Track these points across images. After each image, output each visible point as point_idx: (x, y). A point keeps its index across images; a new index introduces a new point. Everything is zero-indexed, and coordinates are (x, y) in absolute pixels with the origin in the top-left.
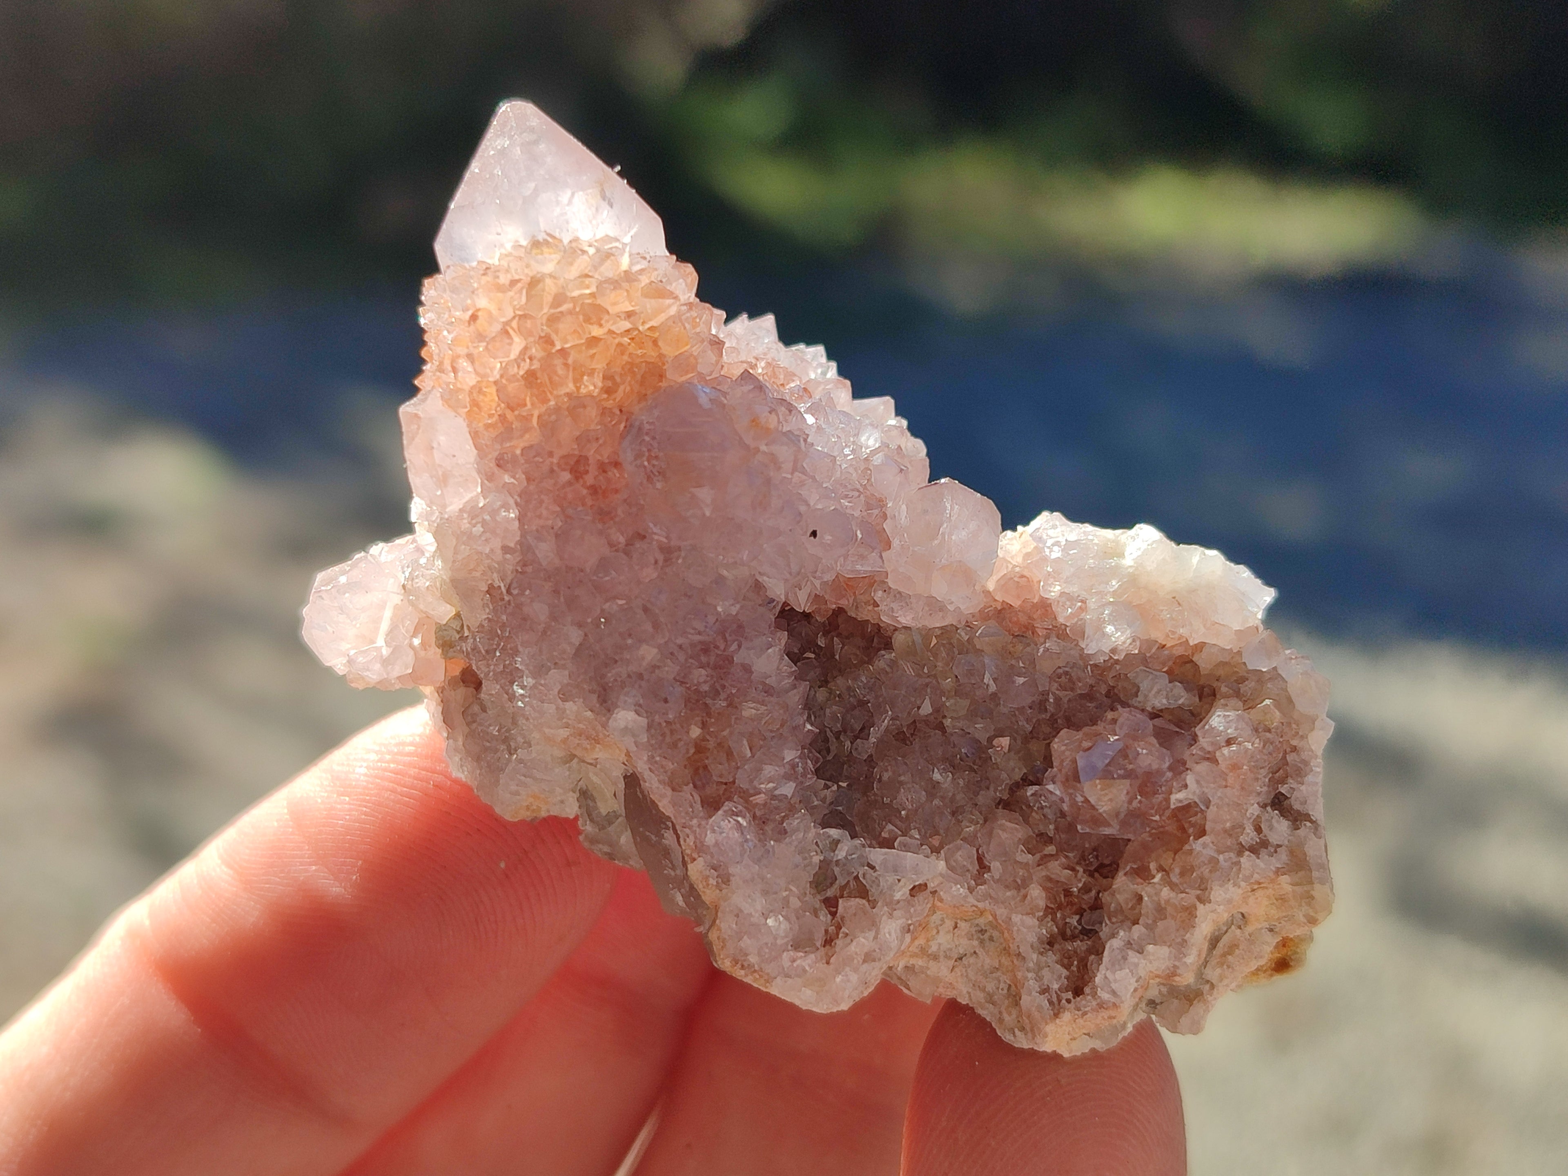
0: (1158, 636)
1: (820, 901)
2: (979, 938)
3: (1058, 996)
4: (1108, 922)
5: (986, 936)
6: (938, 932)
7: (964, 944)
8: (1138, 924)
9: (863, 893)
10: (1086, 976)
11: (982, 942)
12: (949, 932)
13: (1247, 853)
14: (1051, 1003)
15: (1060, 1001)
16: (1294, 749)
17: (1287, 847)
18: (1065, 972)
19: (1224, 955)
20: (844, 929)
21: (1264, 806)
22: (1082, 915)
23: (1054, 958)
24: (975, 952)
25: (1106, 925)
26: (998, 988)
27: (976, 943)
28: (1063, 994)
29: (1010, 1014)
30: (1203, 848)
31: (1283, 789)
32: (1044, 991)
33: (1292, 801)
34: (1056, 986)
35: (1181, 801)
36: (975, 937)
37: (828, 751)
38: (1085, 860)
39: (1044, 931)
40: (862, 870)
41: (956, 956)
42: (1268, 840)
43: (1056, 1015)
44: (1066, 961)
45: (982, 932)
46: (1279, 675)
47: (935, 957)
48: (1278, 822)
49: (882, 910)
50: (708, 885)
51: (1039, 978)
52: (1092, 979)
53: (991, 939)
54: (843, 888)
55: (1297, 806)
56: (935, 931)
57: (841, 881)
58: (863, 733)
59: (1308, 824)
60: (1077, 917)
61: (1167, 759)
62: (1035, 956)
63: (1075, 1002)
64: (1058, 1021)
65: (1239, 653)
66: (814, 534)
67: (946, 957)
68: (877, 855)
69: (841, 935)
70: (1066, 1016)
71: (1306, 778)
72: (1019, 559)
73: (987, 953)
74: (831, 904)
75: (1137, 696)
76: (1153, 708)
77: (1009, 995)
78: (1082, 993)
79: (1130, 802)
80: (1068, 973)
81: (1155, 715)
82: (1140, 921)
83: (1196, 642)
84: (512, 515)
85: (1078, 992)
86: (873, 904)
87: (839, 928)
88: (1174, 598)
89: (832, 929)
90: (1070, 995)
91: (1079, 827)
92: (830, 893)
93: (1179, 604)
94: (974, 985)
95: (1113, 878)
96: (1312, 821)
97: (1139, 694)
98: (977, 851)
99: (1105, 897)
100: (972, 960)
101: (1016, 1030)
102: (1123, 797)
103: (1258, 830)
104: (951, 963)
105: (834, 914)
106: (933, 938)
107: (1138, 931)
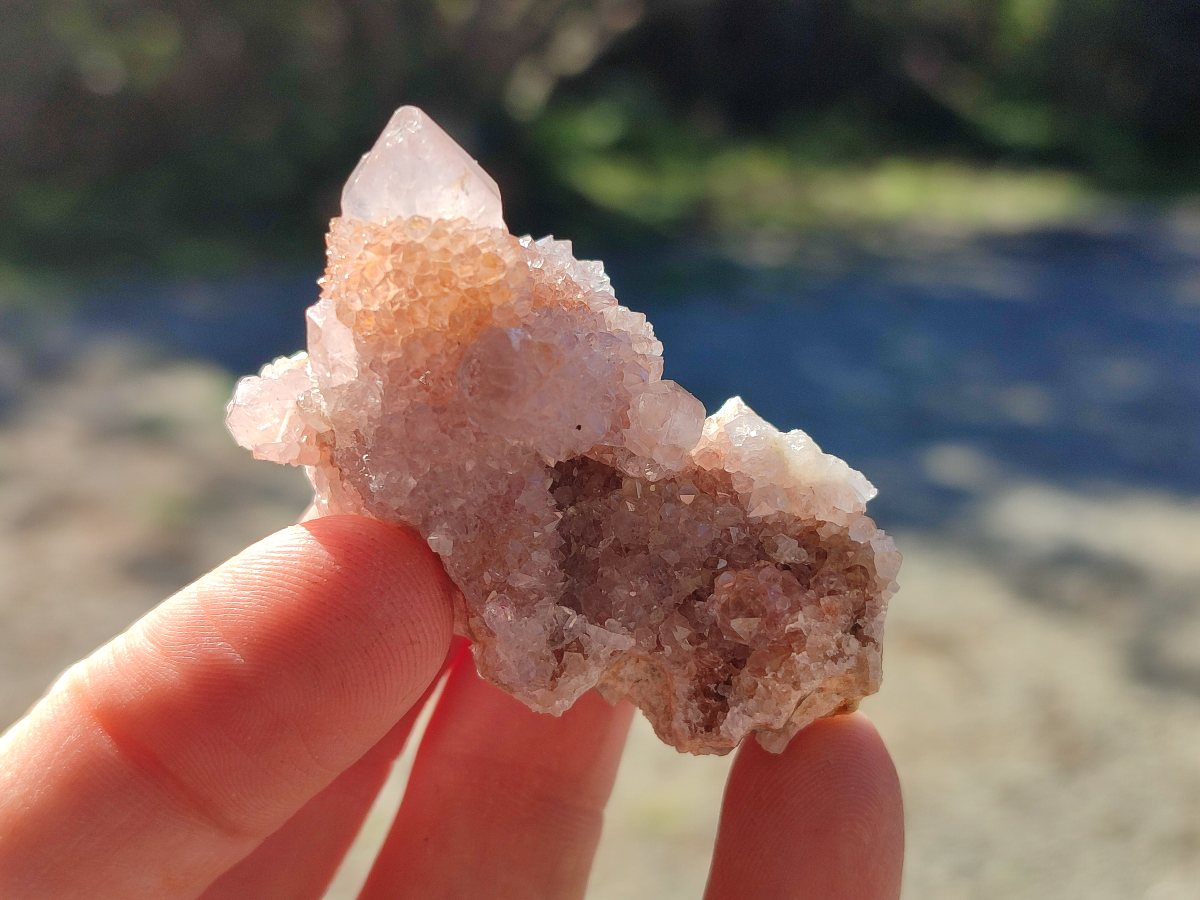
0: (797, 511)
1: (552, 651)
2: (651, 673)
3: (695, 728)
4: (734, 694)
5: (656, 673)
6: (626, 664)
7: (641, 674)
8: (752, 698)
9: (580, 649)
10: (715, 722)
11: (653, 675)
12: (632, 664)
13: (829, 661)
14: (690, 729)
15: (696, 731)
16: (871, 599)
17: (856, 656)
18: (702, 715)
19: (806, 708)
20: (565, 673)
21: (845, 633)
22: (718, 685)
23: (697, 704)
24: (647, 680)
25: (732, 696)
26: (659, 705)
27: (649, 675)
28: (699, 727)
29: (664, 724)
30: (801, 658)
31: (859, 622)
32: (688, 721)
33: (864, 630)
34: (695, 721)
35: (793, 629)
36: (649, 671)
37: (570, 551)
38: (725, 656)
39: (693, 687)
40: (581, 636)
41: (635, 679)
42: (844, 652)
43: (693, 738)
44: (704, 708)
45: (654, 669)
46: (871, 546)
47: (622, 680)
48: (853, 642)
49: (590, 662)
50: (481, 632)
51: (685, 713)
52: (718, 725)
53: (659, 675)
54: (568, 646)
55: (866, 632)
56: (624, 663)
57: (567, 641)
58: (594, 544)
59: (872, 643)
60: (715, 685)
61: (788, 604)
62: (685, 700)
63: (705, 735)
64: (693, 740)
65: (847, 528)
66: (579, 427)
67: (628, 680)
68: (593, 629)
69: (563, 676)
70: (699, 740)
71: (876, 618)
72: (715, 438)
73: (655, 683)
74: (559, 655)
75: (776, 552)
76: (785, 562)
77: (665, 712)
78: (711, 731)
79: (760, 630)
80: (704, 716)
81: (786, 567)
82: (754, 697)
83: (820, 520)
84: (378, 401)
85: (708, 729)
86: (586, 657)
87: (562, 671)
88: (811, 488)
89: (557, 670)
90: (703, 729)
91: (724, 637)
92: (559, 647)
93: (814, 493)
94: (644, 699)
95: (741, 669)
96: (874, 642)
97: (778, 551)
98: (658, 637)
99: (734, 680)
100: (645, 684)
101: (666, 735)
102: (755, 625)
103: (839, 646)
104: (631, 684)
105: (559, 661)
106: (622, 668)
107: (751, 704)
